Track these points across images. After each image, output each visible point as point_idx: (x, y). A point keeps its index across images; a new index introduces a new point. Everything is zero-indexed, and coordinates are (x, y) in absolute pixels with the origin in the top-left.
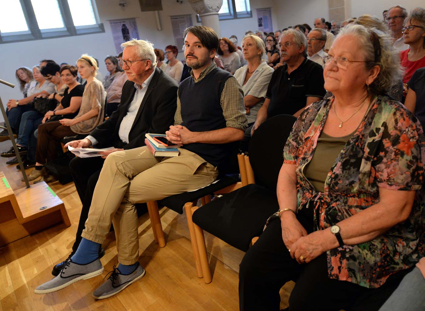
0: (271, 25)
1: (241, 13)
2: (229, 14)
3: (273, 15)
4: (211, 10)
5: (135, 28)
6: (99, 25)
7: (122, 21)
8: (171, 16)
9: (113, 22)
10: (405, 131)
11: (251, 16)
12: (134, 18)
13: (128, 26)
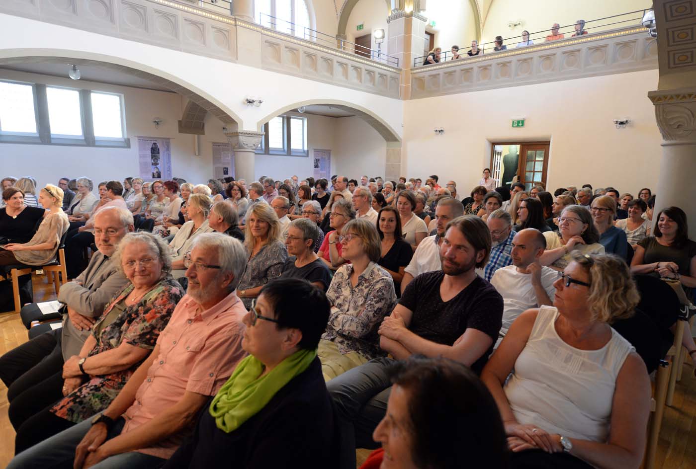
0: (329, 167)
1: (297, 151)
2: (283, 150)
3: (332, 158)
4: (246, 146)
5: (168, 149)
6: (125, 139)
7: (153, 139)
8: (213, 143)
9: (142, 139)
10: (157, 307)
11: (308, 156)
12: (169, 139)
13: (159, 146)
